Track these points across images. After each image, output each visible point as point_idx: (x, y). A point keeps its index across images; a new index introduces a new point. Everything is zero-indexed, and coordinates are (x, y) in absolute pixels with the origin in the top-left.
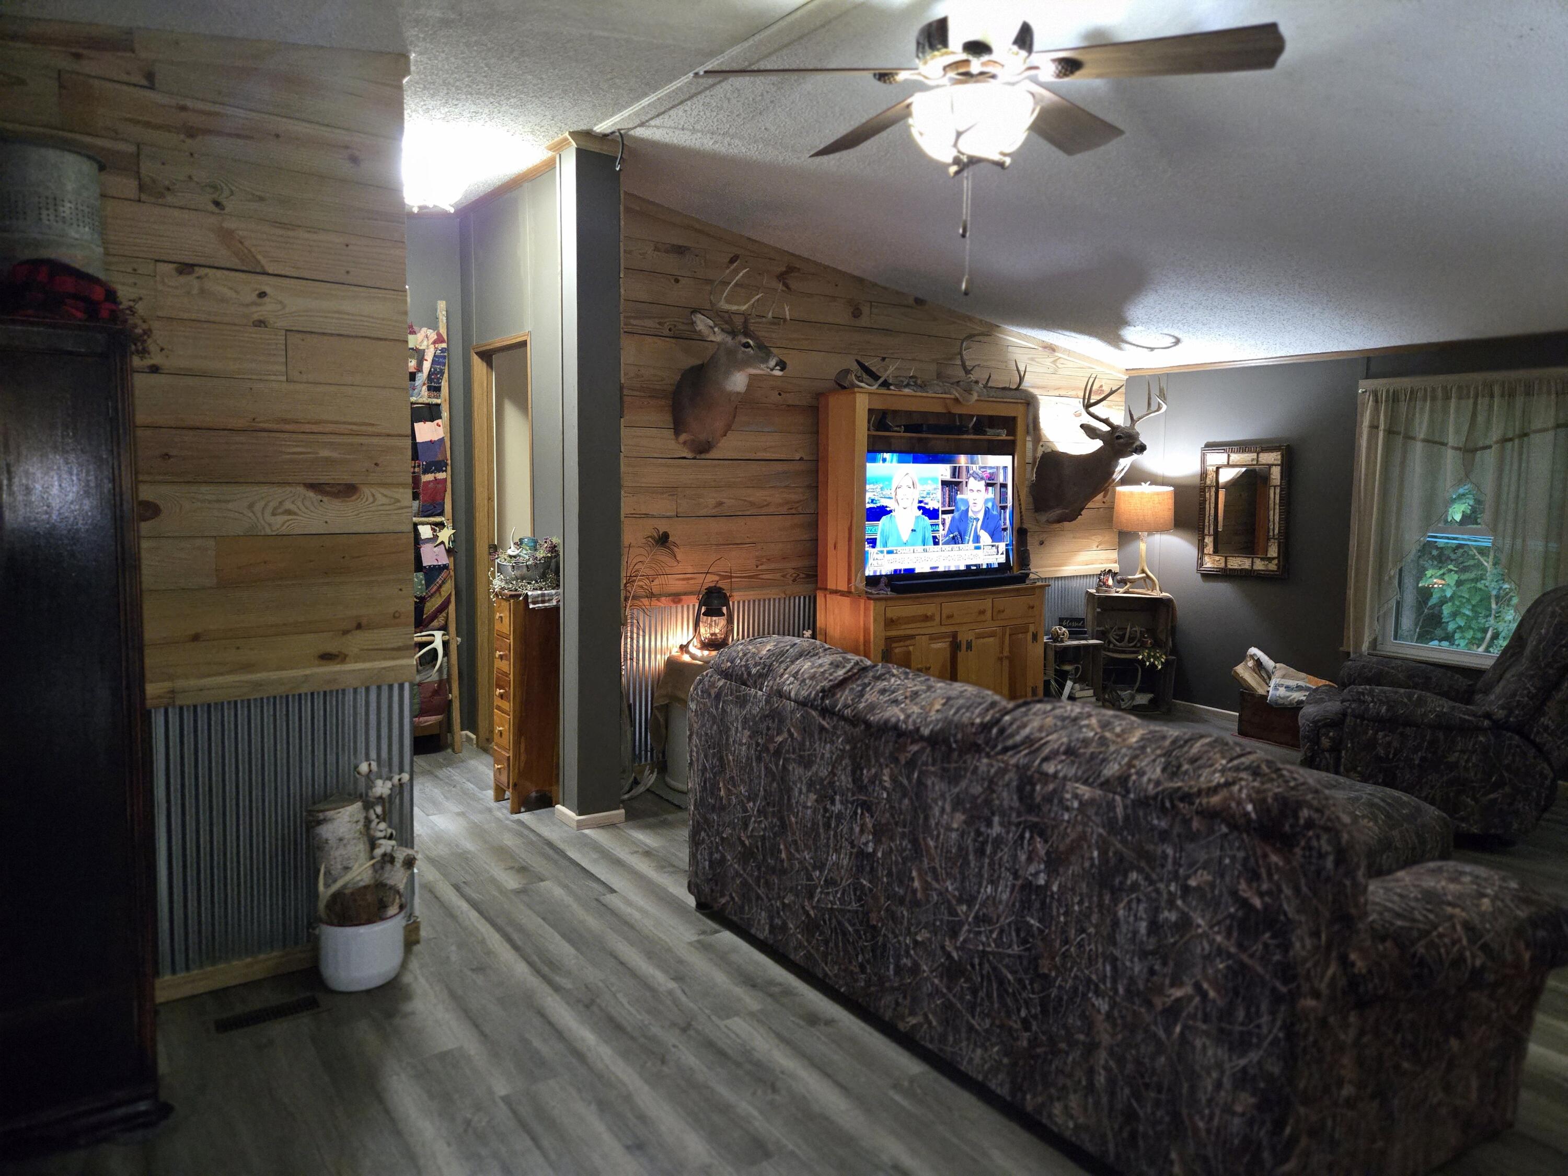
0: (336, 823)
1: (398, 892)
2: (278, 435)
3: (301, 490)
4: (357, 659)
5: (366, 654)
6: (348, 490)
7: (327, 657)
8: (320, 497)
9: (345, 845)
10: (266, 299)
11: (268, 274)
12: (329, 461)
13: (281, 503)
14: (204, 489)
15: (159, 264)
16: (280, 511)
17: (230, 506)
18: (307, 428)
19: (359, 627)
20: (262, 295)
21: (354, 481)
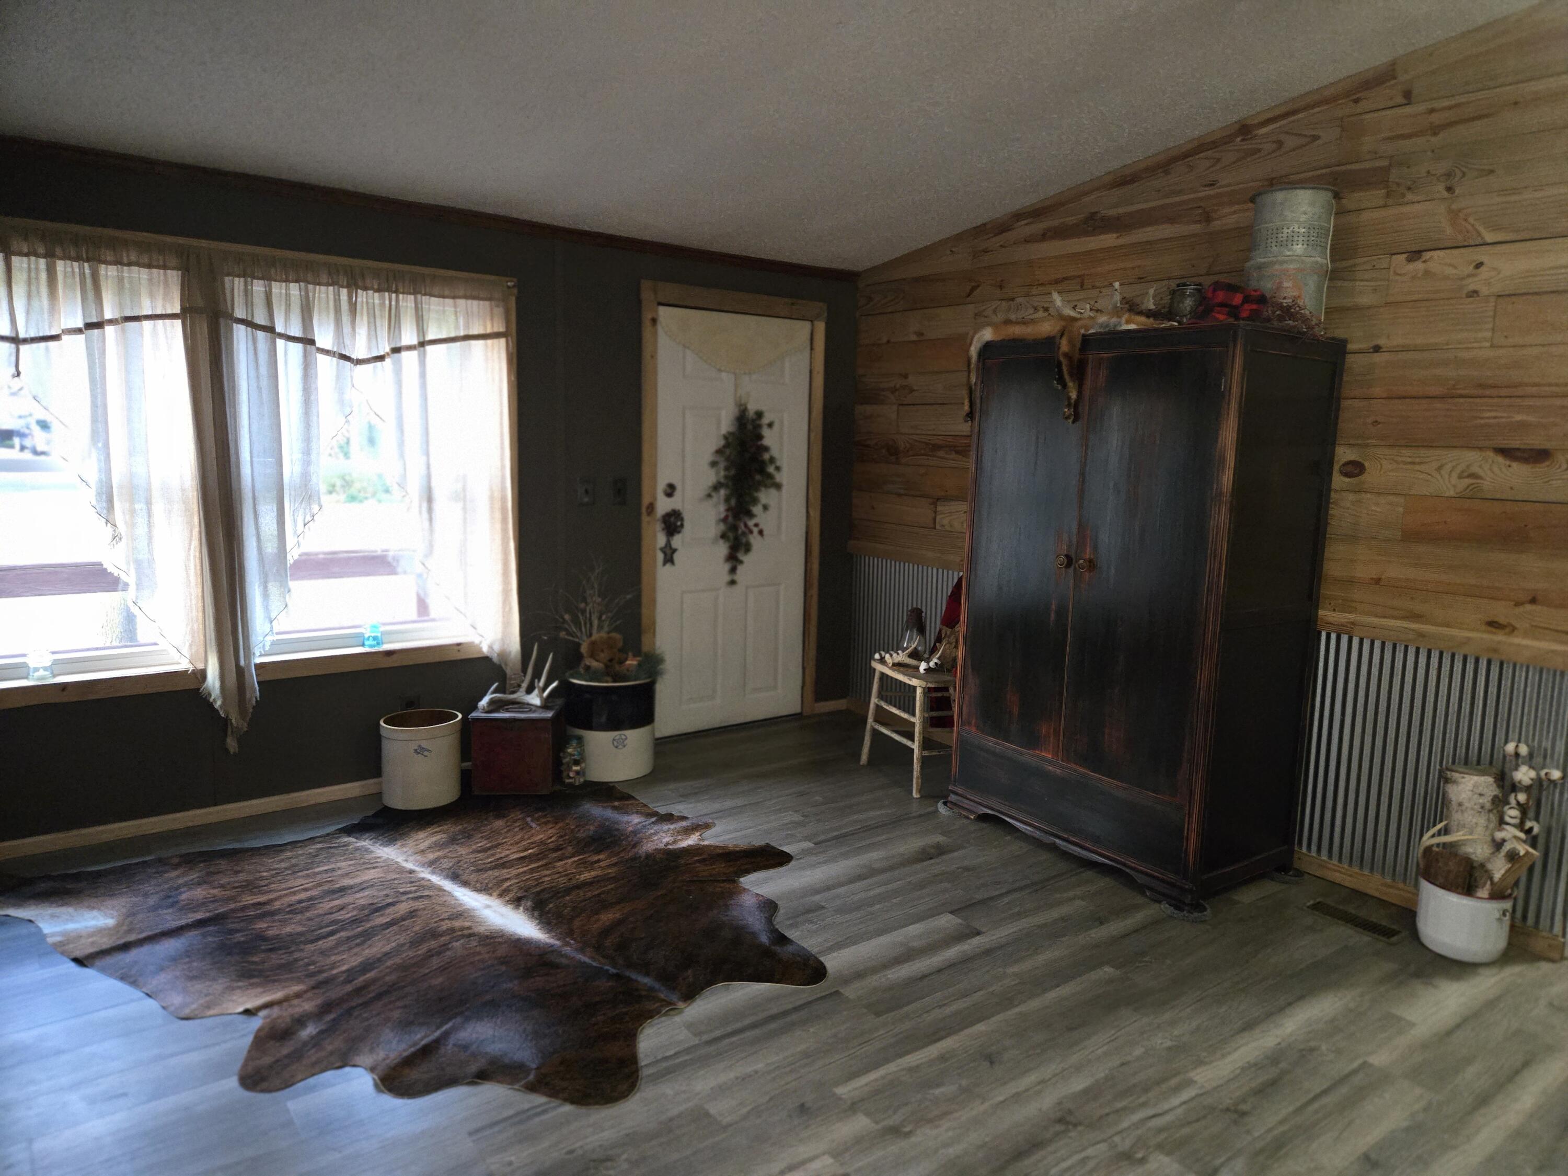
0: (1461, 787)
1: (1491, 879)
2: (1478, 400)
3: (1491, 454)
4: (1526, 635)
5: (1536, 631)
6: (1539, 456)
7: (1493, 625)
8: (1508, 463)
9: (1462, 811)
10: (1483, 269)
11: (1488, 244)
12: (1523, 425)
13: (1468, 467)
14: (1404, 451)
15: (1394, 257)
16: (1466, 474)
17: (1422, 468)
18: (1504, 392)
19: (1533, 601)
20: (1479, 265)
21: (1547, 445)
